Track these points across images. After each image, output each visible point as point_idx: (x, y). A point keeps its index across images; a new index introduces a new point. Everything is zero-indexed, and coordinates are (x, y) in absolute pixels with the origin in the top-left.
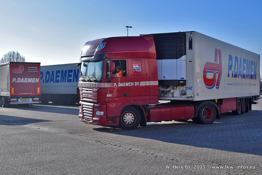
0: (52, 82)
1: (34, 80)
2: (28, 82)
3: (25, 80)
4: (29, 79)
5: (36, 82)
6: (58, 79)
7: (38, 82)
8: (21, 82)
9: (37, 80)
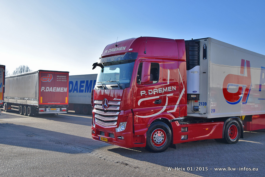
0: (75, 92)
1: (63, 90)
2: (56, 91)
3: (54, 89)
4: (58, 88)
5: (64, 91)
6: (82, 89)
7: (66, 91)
8: (49, 91)
9: (66, 90)
